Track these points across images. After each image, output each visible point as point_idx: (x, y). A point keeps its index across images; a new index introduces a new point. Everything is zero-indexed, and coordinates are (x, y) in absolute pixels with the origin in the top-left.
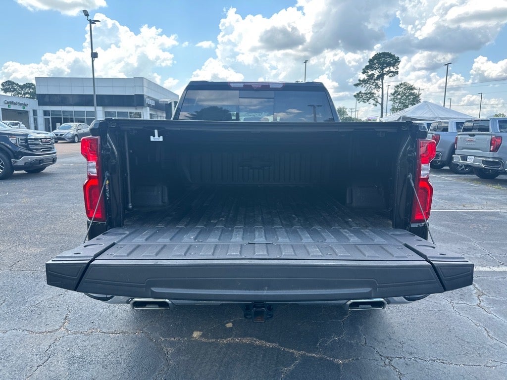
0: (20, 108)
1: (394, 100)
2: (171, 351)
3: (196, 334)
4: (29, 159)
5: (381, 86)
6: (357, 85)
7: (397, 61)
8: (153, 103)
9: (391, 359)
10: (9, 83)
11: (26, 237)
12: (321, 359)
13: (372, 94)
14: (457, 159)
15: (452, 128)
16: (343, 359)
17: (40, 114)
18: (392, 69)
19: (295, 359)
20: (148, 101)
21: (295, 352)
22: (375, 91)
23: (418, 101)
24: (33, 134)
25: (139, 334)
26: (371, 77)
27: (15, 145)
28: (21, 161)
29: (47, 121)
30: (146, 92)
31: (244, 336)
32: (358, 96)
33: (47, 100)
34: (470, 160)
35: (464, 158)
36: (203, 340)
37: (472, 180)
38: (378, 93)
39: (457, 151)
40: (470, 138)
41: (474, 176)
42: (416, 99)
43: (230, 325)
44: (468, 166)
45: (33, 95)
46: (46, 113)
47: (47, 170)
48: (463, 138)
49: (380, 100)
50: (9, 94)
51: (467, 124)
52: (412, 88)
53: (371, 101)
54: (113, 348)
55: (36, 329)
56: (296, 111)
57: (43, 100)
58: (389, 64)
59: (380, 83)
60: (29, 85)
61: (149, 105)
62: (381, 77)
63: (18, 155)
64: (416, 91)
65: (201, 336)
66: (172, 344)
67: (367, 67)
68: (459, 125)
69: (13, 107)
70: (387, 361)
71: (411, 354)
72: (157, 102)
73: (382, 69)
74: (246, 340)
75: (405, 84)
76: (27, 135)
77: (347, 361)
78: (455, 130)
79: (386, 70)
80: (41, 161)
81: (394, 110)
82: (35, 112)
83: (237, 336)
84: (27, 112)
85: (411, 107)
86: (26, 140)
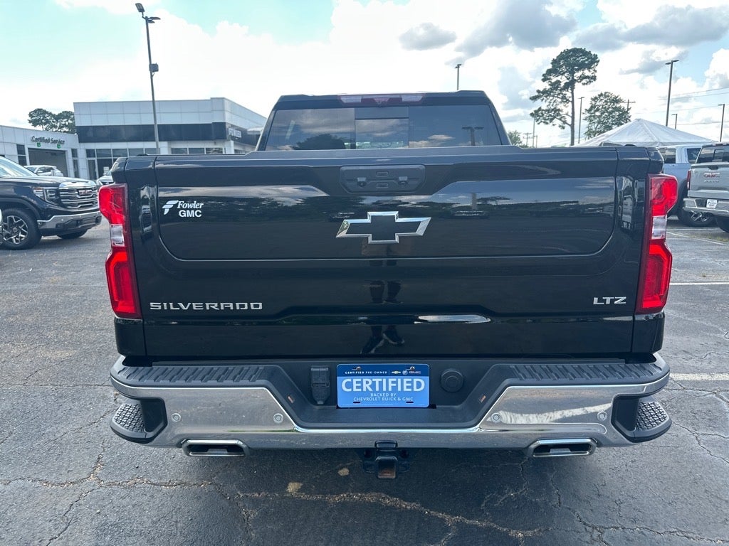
0: (54, 147)
1: (590, 119)
2: (254, 514)
3: (292, 487)
4: (63, 218)
5: (571, 99)
6: (534, 98)
7: (594, 60)
8: (239, 135)
9: (602, 530)
10: (39, 112)
11: (51, 334)
12: (489, 529)
13: (557, 111)
14: (690, 204)
15: (681, 158)
16: (524, 529)
17: (82, 154)
18: (587, 73)
19: (447, 529)
20: (231, 132)
21: (447, 517)
22: (561, 106)
23: (627, 120)
24: (67, 183)
25: (206, 486)
26: (555, 85)
27: (41, 200)
28: (51, 223)
29: (91, 164)
30: (229, 119)
31: (367, 491)
32: (536, 115)
33: (90, 134)
34: (712, 206)
35: (702, 202)
36: (304, 496)
37: (715, 236)
38: (566, 109)
39: (690, 193)
40: (709, 172)
41: (718, 230)
42: (623, 117)
43: (344, 472)
44: (708, 215)
45: (73, 129)
46: (90, 153)
47: (89, 234)
48: (700, 172)
49: (569, 120)
50: (39, 128)
51: (704, 152)
52: (616, 100)
53: (557, 121)
54: (165, 510)
55: (53, 478)
56: (444, 137)
57: (86, 134)
58: (582, 66)
59: (568, 94)
60: (66, 115)
61: (233, 138)
62: (571, 85)
63: (47, 214)
64: (623, 105)
65: (300, 491)
66: (255, 503)
67: (549, 72)
68: (691, 153)
69: (43, 146)
70: (596, 533)
71: (634, 521)
72: (244, 132)
73: (572, 73)
74: (370, 498)
75: (606, 95)
76: (58, 185)
77: (530, 533)
78: (685, 160)
79: (577, 75)
80: (79, 221)
81: (590, 133)
82: (74, 152)
83: (355, 491)
84: (64, 152)
85: (616, 129)
86: (58, 192)
